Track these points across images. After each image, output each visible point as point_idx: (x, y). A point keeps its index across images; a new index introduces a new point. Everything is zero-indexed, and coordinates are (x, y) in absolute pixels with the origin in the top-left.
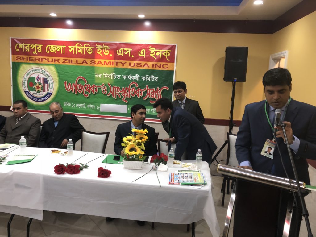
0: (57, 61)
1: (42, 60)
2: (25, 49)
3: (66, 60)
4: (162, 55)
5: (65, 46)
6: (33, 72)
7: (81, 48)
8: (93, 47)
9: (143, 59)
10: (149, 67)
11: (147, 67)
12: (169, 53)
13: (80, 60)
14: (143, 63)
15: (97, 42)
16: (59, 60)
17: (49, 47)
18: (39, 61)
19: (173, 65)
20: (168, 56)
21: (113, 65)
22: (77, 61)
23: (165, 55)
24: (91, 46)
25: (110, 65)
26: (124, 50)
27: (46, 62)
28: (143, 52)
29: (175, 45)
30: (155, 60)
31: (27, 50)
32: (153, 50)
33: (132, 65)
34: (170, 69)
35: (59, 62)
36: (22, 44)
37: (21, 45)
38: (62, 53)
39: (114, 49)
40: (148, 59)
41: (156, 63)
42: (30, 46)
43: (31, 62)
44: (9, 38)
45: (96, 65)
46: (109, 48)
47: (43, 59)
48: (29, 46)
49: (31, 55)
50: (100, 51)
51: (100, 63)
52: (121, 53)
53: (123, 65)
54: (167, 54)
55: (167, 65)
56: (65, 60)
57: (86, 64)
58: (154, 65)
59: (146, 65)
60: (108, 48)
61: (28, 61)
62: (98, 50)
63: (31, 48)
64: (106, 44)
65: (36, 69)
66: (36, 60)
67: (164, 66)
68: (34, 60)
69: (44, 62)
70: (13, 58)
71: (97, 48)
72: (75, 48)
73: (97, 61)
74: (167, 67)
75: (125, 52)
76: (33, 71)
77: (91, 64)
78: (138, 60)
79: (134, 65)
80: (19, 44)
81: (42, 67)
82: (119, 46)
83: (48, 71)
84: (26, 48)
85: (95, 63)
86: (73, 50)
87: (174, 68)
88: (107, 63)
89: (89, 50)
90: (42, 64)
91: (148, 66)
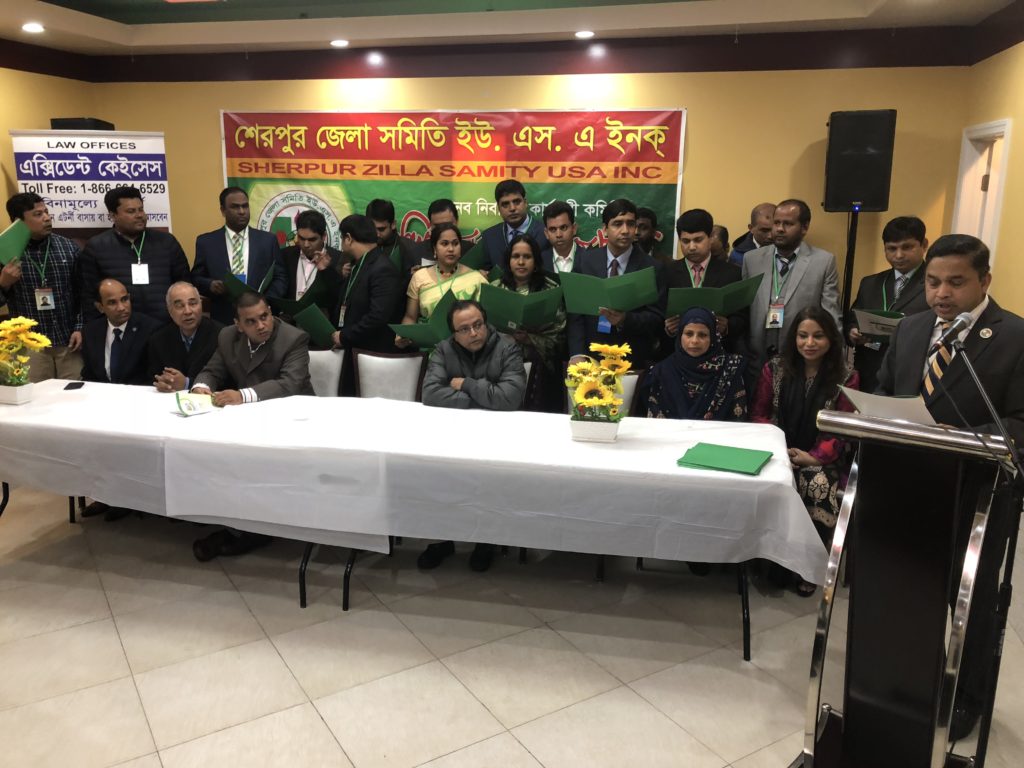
0: (349, 170)
1: (307, 170)
2: (262, 141)
3: (374, 166)
4: (643, 141)
5: (370, 128)
6: (285, 204)
7: (413, 132)
8: (446, 128)
9: (587, 156)
10: (604, 177)
11: (600, 177)
12: (662, 134)
13: (412, 165)
14: (588, 166)
15: (456, 111)
16: (354, 167)
17: (324, 132)
18: (300, 172)
19: (675, 169)
20: (659, 144)
21: (502, 175)
22: (403, 167)
23: (650, 140)
24: (441, 125)
25: (495, 175)
26: (533, 131)
27: (319, 173)
28: (588, 133)
29: (681, 112)
30: (621, 156)
31: (266, 145)
32: (615, 128)
33: (557, 172)
34: (664, 180)
35: (354, 174)
36: (252, 128)
37: (250, 132)
38: (360, 147)
39: (506, 128)
40: (604, 153)
41: (624, 164)
42: (274, 131)
43: (278, 176)
44: (219, 113)
45: (455, 179)
46: (492, 128)
47: (311, 167)
48: (270, 132)
49: (277, 157)
50: (466, 137)
51: (466, 171)
52: (526, 140)
53: (531, 175)
54: (656, 137)
55: (658, 169)
56: (369, 167)
57: (428, 175)
58: (620, 170)
59: (596, 172)
60: (489, 128)
61: (271, 175)
62: (462, 135)
63: (276, 137)
64: (481, 117)
65: (293, 194)
66: (292, 171)
67: (649, 172)
68: (286, 169)
69: (311, 174)
70: (230, 167)
71: (457, 128)
72: (397, 132)
73: (458, 165)
74: (658, 176)
75: (536, 138)
76: (284, 200)
77: (442, 174)
78: (574, 157)
79: (563, 174)
80: (245, 128)
81: (307, 187)
82: (520, 120)
83: (325, 198)
84: (263, 136)
85: (453, 173)
86: (390, 138)
87: (676, 178)
88: (487, 170)
89: (437, 135)
90: (307, 181)
91: (601, 173)
